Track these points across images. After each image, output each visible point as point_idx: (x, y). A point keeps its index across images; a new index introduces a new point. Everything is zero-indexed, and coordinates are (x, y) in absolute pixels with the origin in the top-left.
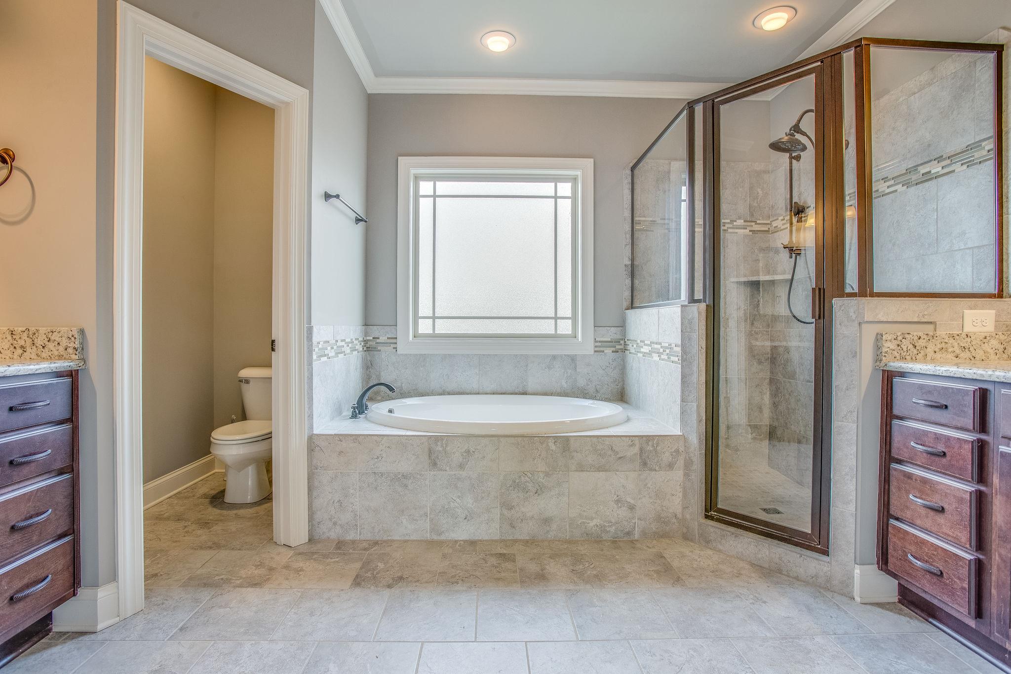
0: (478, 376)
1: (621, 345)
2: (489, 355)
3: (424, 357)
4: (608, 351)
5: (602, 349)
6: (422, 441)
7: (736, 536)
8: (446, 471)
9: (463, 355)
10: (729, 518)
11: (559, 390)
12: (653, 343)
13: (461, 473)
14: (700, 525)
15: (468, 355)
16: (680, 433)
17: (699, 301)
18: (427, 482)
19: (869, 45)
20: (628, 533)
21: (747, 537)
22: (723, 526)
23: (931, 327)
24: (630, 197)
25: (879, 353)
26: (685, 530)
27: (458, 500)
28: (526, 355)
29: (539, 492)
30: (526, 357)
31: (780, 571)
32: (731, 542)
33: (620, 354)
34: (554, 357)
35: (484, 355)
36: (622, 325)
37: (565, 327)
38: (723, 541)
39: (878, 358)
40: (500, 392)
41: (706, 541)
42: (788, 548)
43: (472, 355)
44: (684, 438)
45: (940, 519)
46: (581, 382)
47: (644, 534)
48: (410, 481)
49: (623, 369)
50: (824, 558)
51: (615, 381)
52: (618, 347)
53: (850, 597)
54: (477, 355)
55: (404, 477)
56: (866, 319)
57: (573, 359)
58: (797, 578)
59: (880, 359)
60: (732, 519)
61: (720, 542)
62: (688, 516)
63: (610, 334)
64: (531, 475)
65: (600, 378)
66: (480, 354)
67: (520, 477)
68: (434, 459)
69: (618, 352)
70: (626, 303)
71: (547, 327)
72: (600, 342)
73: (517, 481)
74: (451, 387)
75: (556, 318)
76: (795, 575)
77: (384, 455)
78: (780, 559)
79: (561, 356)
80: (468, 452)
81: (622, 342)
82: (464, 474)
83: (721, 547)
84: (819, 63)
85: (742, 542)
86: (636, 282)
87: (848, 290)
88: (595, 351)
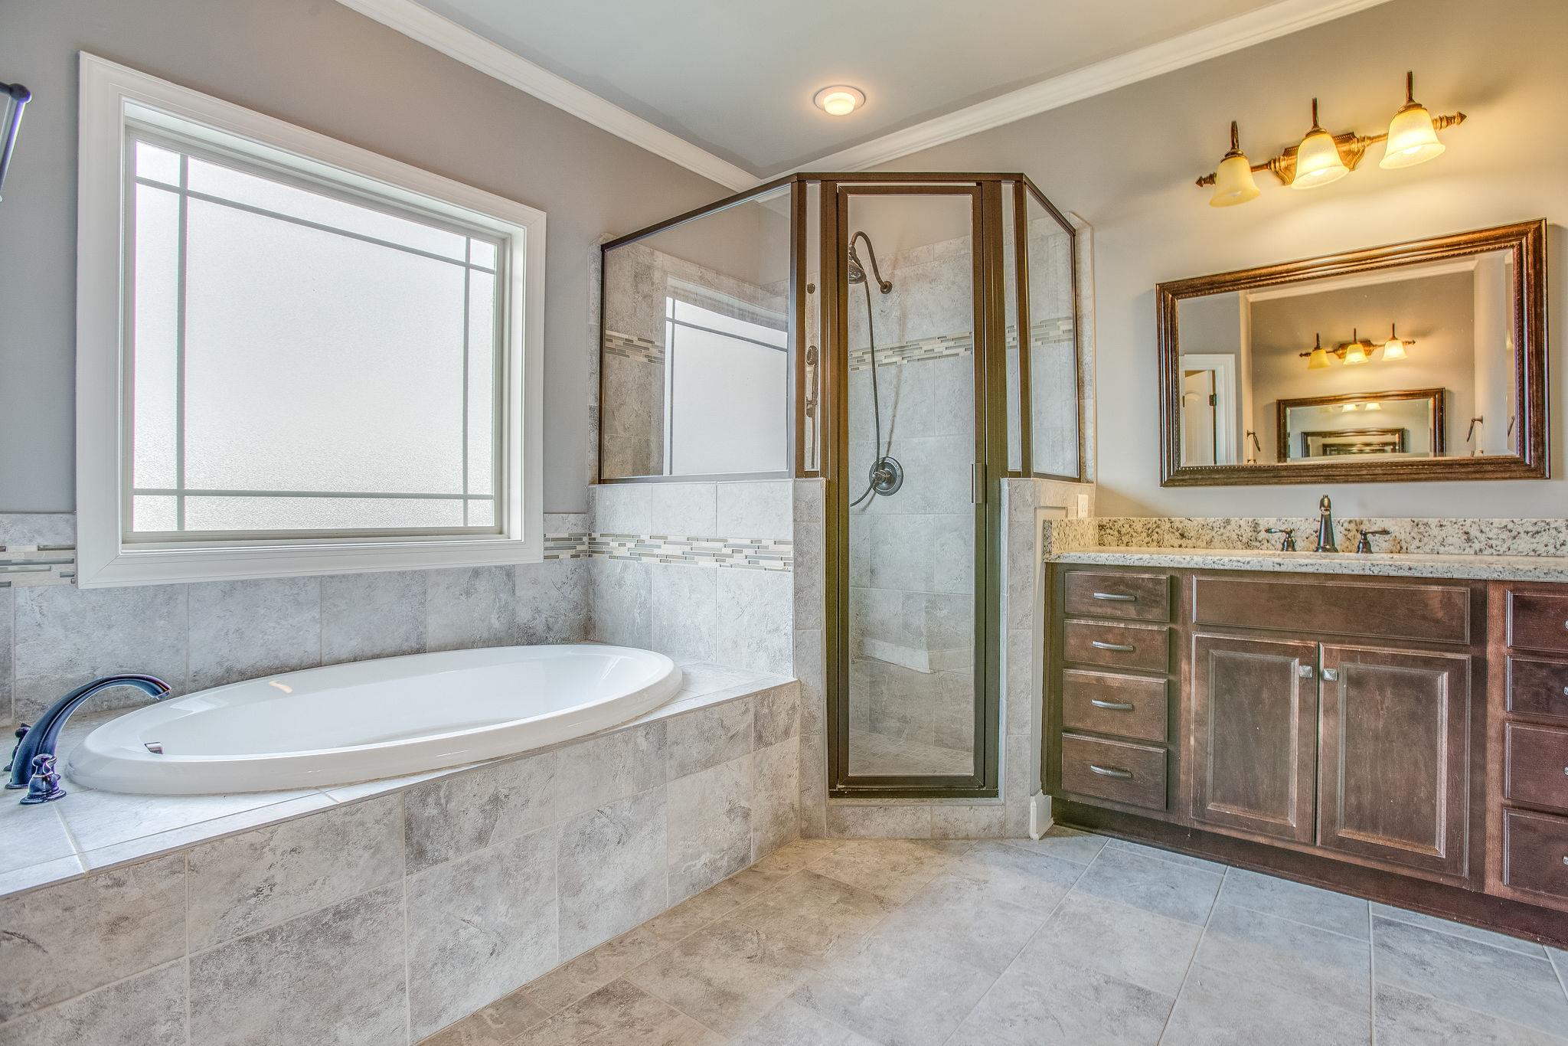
0: (318, 626)
1: (583, 544)
2: (344, 576)
3: (169, 593)
4: (565, 555)
5: (555, 553)
6: (389, 805)
7: (886, 809)
8: (447, 859)
9: (279, 580)
10: (866, 787)
11: (485, 635)
12: (693, 539)
13: (480, 852)
14: (829, 810)
15: (293, 579)
16: (793, 679)
17: (814, 474)
18: (403, 905)
19: (1000, 181)
20: (743, 860)
21: (900, 806)
22: (864, 801)
23: (1064, 512)
24: (598, 293)
25: (1046, 544)
26: (804, 825)
27: (477, 919)
28: (424, 571)
29: (624, 839)
30: (423, 575)
31: (945, 837)
32: (879, 820)
33: (583, 559)
34: (476, 573)
35: (332, 577)
36: (588, 509)
37: (482, 515)
38: (867, 822)
39: (1046, 551)
40: (370, 654)
41: (840, 829)
42: (954, 804)
43: (304, 578)
44: (800, 685)
45: (1131, 719)
46: (524, 615)
47: (761, 850)
48: (358, 920)
49: (589, 585)
50: (993, 800)
51: (575, 608)
52: (579, 548)
53: (1026, 838)
54: (315, 577)
55: (341, 914)
56: (1042, 504)
57: (509, 573)
58: (967, 838)
59: (1048, 550)
60: (868, 787)
61: (862, 825)
62: (809, 803)
63: (568, 525)
64: (610, 811)
65: (553, 604)
66: (323, 576)
67: (592, 821)
68: (418, 842)
69: (579, 556)
70: (591, 473)
71: (449, 515)
72: (553, 540)
73: (588, 831)
74: (247, 658)
75: (465, 497)
76: (964, 834)
77: (279, 877)
78: (946, 820)
79: (489, 569)
80: (495, 800)
81: (585, 539)
82: (486, 852)
83: (863, 832)
84: (975, 184)
85: (894, 815)
86: (606, 437)
87: (1010, 468)
88: (546, 557)
